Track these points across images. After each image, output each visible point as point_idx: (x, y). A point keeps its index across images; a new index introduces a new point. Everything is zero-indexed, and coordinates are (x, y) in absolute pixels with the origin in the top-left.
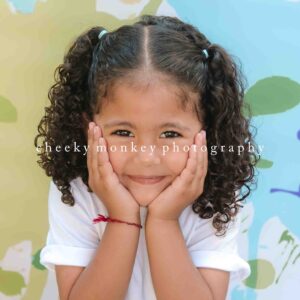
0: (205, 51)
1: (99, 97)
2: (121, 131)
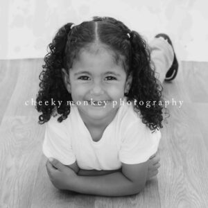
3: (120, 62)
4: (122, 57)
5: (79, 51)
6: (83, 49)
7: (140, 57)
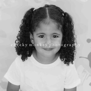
0: (63, 14)
1: (35, 27)
2: (41, 36)
3: (60, 28)
4: (61, 26)
5: (39, 23)
6: (41, 22)
7: (69, 25)
